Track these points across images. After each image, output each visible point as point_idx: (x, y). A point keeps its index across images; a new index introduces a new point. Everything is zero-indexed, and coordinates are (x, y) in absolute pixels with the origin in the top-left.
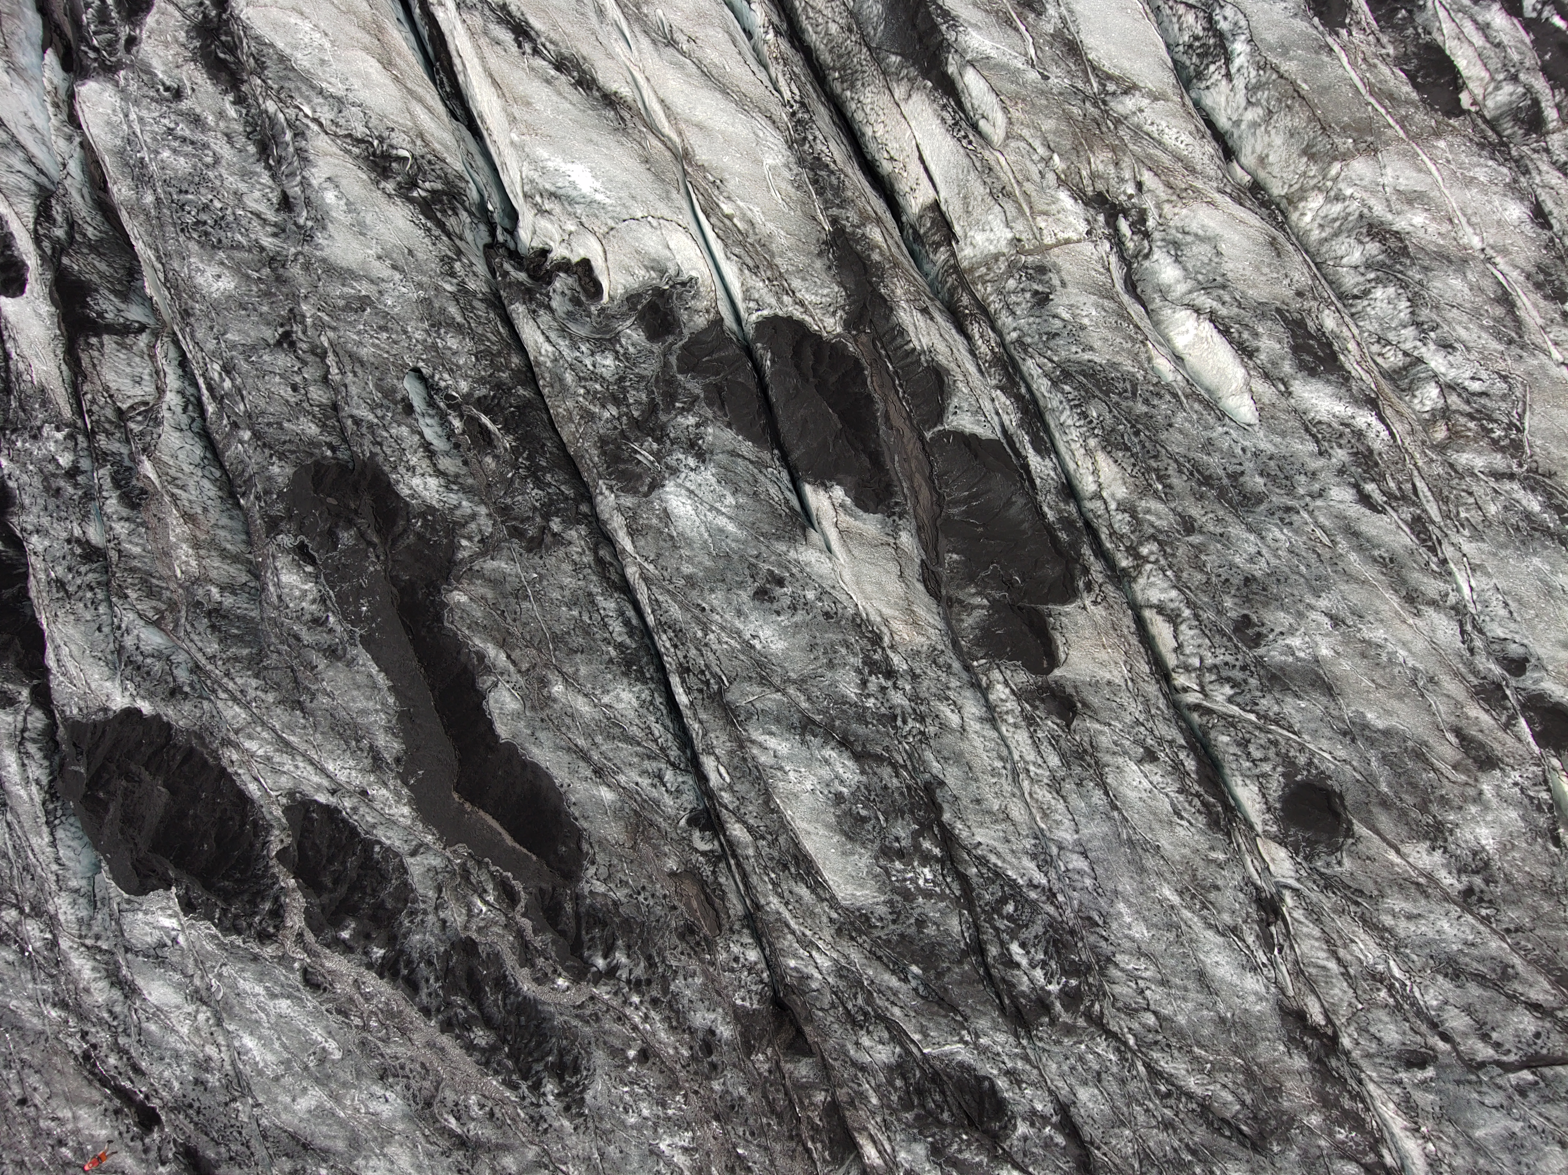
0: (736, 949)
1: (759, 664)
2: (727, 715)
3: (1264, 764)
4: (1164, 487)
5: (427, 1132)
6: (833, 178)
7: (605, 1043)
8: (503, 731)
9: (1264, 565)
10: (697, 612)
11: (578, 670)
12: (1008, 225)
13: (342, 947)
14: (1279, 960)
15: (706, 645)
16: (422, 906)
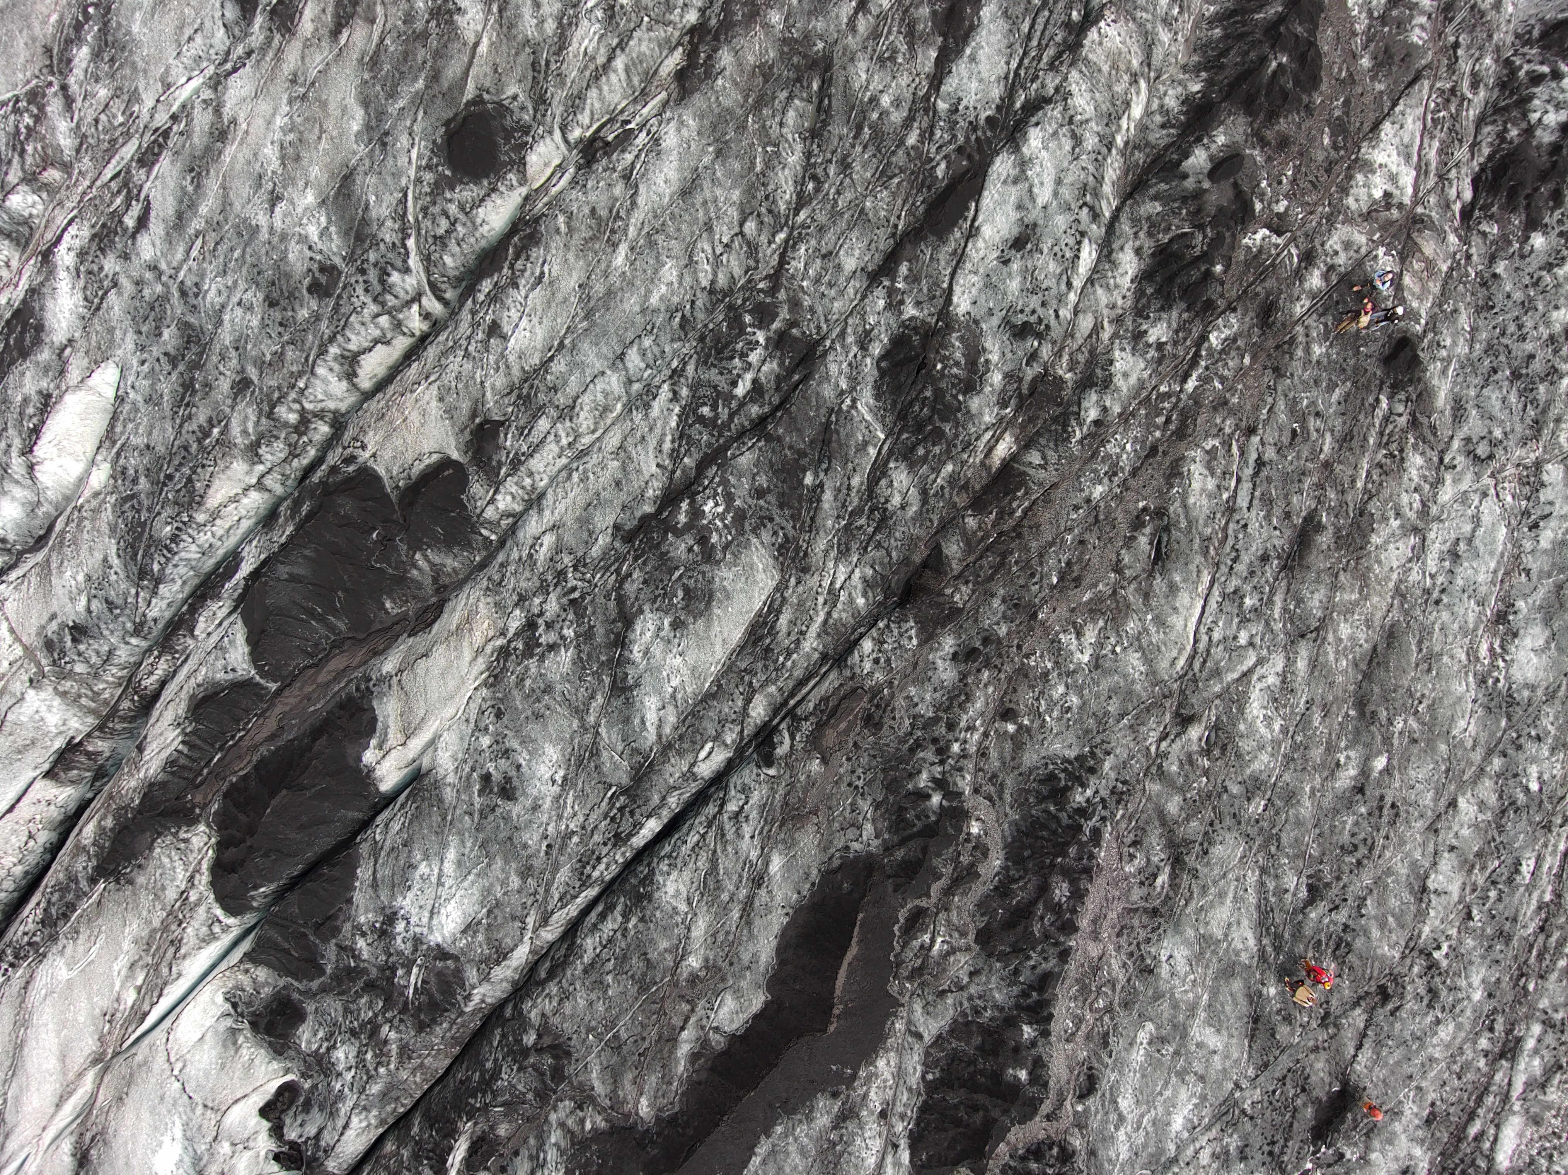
0: (868, 666)
1: (580, 763)
2: (644, 775)
3: (451, 212)
4: (213, 426)
5: (1183, 902)
6: (54, 899)
7: (1013, 759)
8: (757, 1001)
9: (250, 294)
10: (554, 852)
11: (666, 950)
12: (22, 699)
13: (1039, 1071)
14: (638, 119)
15: (583, 828)
16: (966, 1004)
